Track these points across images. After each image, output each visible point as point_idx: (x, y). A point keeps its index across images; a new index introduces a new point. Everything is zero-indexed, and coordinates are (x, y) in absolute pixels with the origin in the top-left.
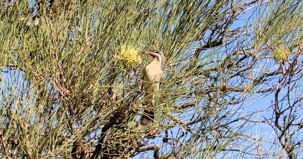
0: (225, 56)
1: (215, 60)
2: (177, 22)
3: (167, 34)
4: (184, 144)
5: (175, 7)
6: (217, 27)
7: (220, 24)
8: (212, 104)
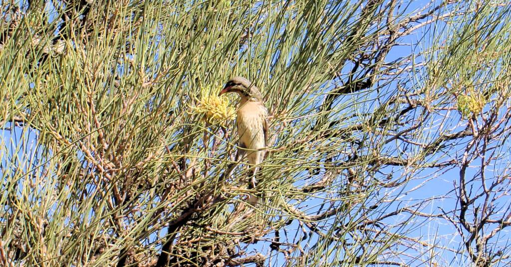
0: (376, 107)
1: (359, 112)
2: (296, 50)
3: (279, 69)
4: (306, 253)
5: (293, 24)
6: (363, 58)
7: (368, 52)
8: (354, 186)
